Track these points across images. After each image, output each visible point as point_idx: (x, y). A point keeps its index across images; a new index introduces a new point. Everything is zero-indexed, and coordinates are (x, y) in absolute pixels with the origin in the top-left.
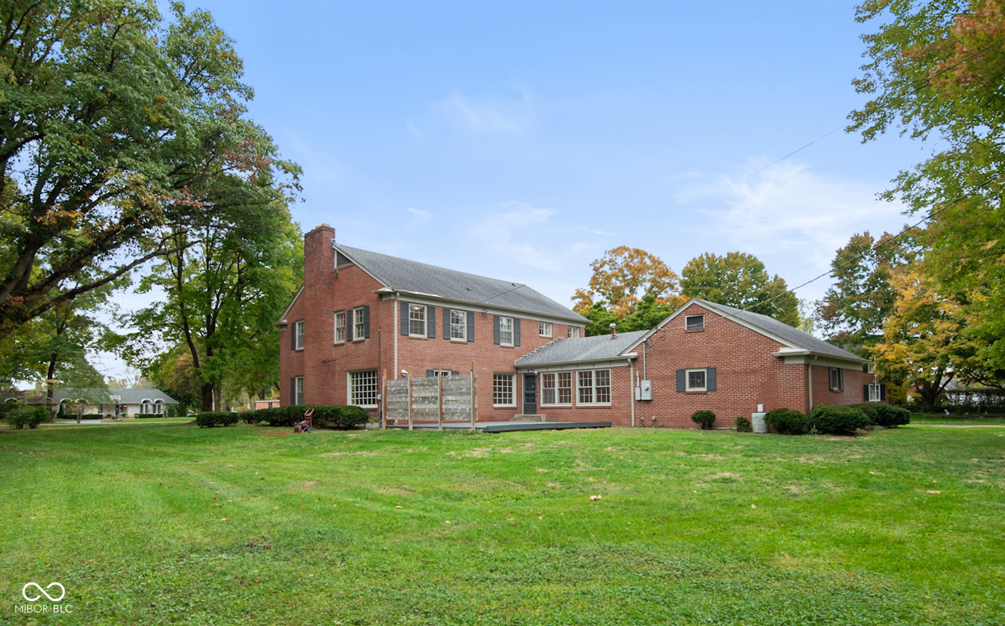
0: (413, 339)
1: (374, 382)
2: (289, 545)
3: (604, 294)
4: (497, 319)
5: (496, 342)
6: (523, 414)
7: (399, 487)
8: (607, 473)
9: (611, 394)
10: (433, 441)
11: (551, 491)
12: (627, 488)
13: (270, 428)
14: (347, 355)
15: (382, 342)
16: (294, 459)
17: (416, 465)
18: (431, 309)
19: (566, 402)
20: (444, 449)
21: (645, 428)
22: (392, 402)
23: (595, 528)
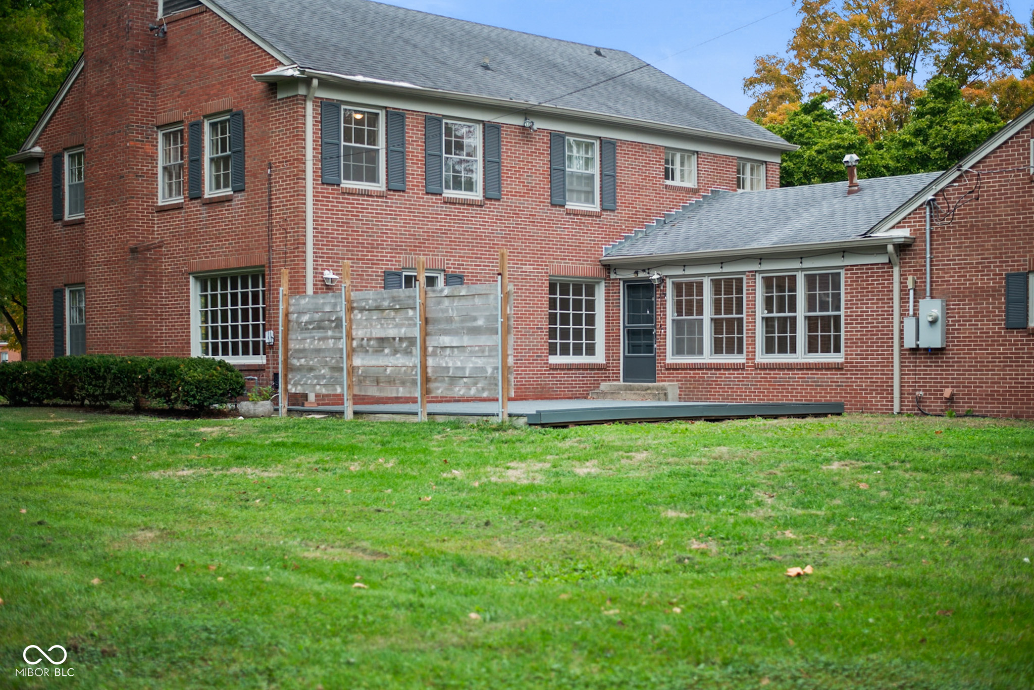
0: (351, 193)
1: (255, 301)
2: (152, 651)
3: (829, 72)
4: (557, 139)
5: (557, 200)
6: (622, 383)
7: (348, 546)
8: (829, 521)
9: (843, 334)
10: (408, 445)
11: (698, 558)
12: (872, 553)
13: (8, 410)
14: (189, 235)
15: (276, 202)
16: (90, 482)
17: (377, 499)
18: (396, 119)
19: (730, 351)
20: (436, 463)
21: (926, 419)
22: (303, 350)
23: (796, 630)
